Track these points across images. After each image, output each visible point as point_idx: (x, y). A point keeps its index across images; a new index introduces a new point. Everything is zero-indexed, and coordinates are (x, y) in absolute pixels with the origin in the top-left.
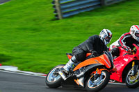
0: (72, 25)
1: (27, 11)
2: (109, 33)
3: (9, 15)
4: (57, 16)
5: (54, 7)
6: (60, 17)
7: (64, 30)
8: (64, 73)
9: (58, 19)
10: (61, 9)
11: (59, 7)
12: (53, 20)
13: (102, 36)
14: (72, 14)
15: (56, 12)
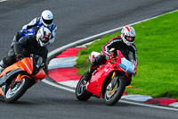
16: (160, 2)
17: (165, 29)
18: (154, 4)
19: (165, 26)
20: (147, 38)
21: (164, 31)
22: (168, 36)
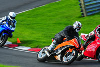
0: (94, 21)
1: (61, 11)
2: (79, 24)
3: (48, 14)
4: (83, 14)
5: (81, 7)
6: (85, 15)
7: (88, 24)
8: (49, 52)
9: (84, 16)
10: (86, 9)
11: (85, 7)
12: (80, 17)
13: (75, 26)
14: (94, 13)
15: (82, 11)
16: (35, 1)
17: (38, 15)
18: (32, 2)
19: (38, 13)
20: (29, 19)
21: (37, 16)
22: (39, 18)
